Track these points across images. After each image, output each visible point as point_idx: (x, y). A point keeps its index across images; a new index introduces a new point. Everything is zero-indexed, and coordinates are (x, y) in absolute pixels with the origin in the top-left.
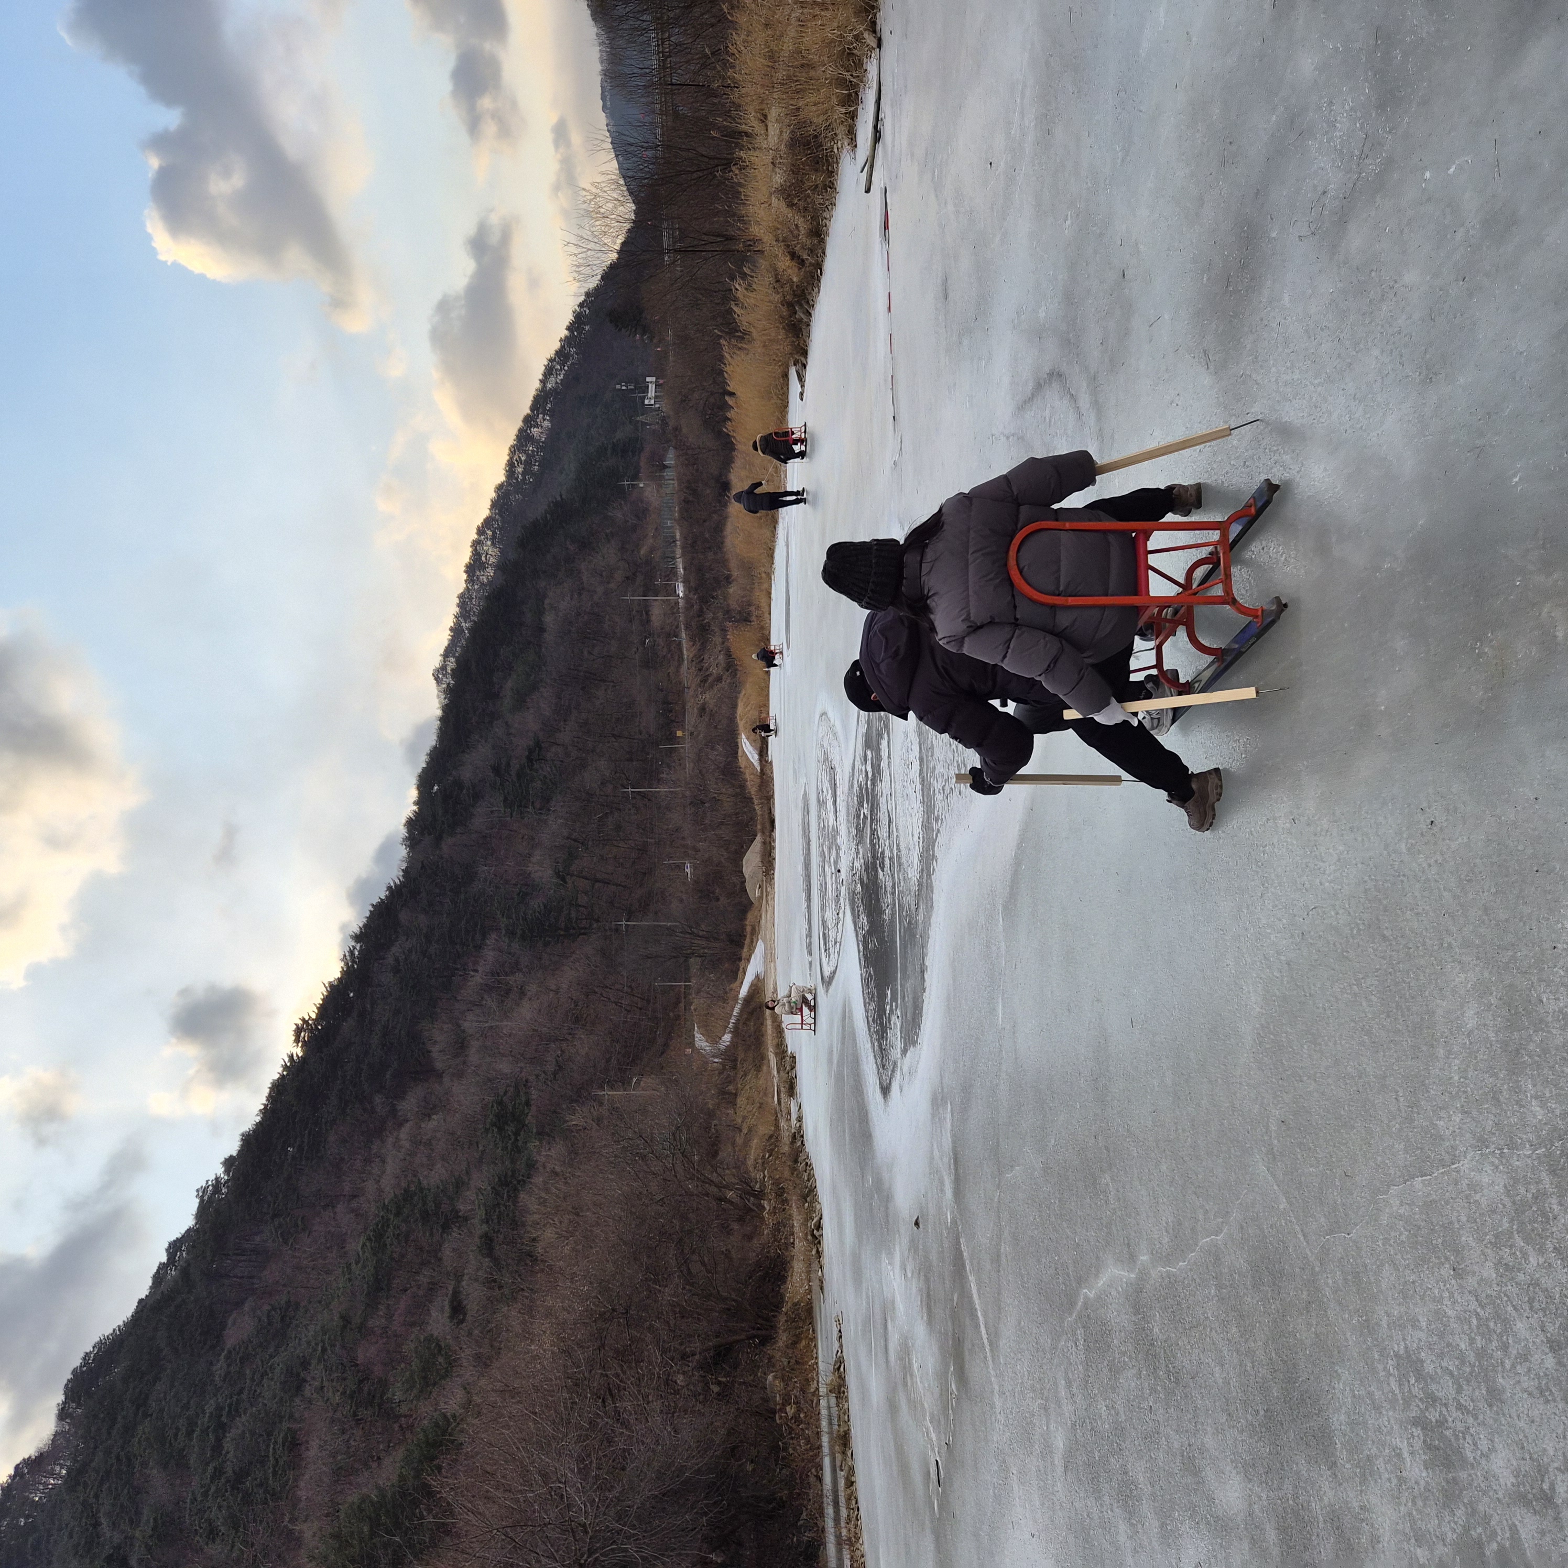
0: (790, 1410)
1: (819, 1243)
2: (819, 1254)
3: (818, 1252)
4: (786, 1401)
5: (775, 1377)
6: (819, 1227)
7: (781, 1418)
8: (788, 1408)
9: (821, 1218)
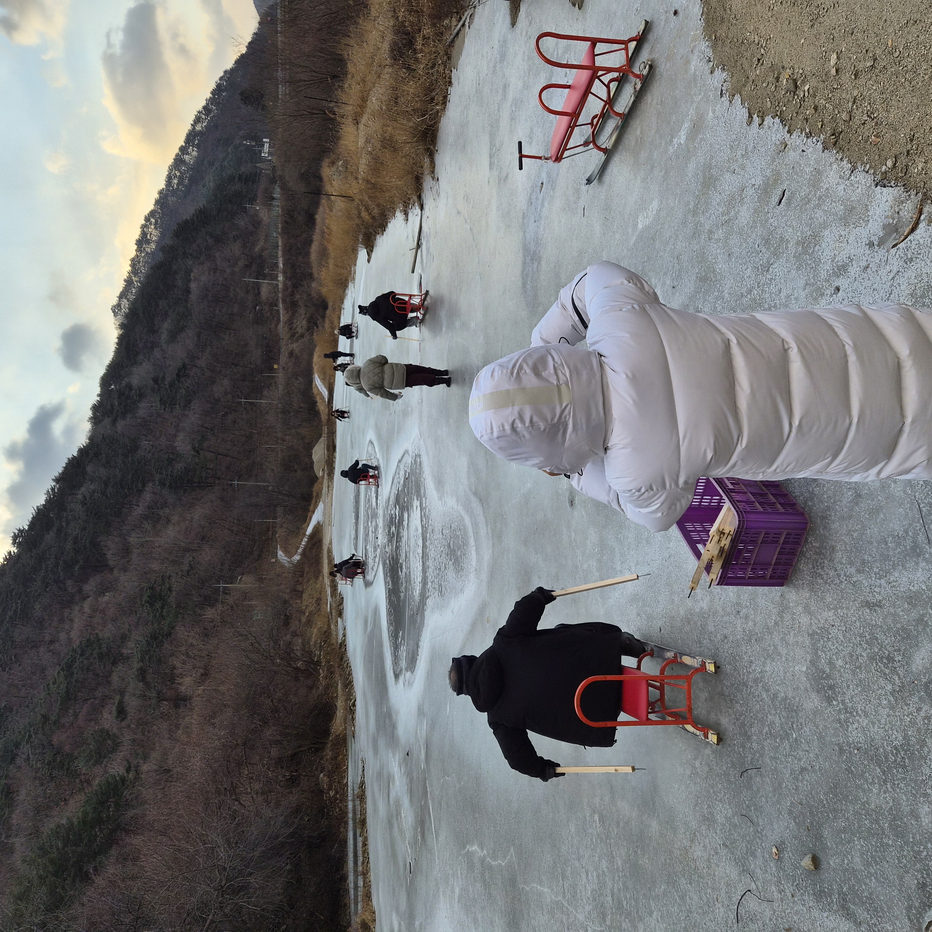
0: (332, 793)
1: (354, 713)
2: (353, 719)
3: (352, 717)
4: (330, 788)
5: (325, 775)
6: (354, 705)
7: (326, 797)
8: (331, 792)
9: (355, 701)
